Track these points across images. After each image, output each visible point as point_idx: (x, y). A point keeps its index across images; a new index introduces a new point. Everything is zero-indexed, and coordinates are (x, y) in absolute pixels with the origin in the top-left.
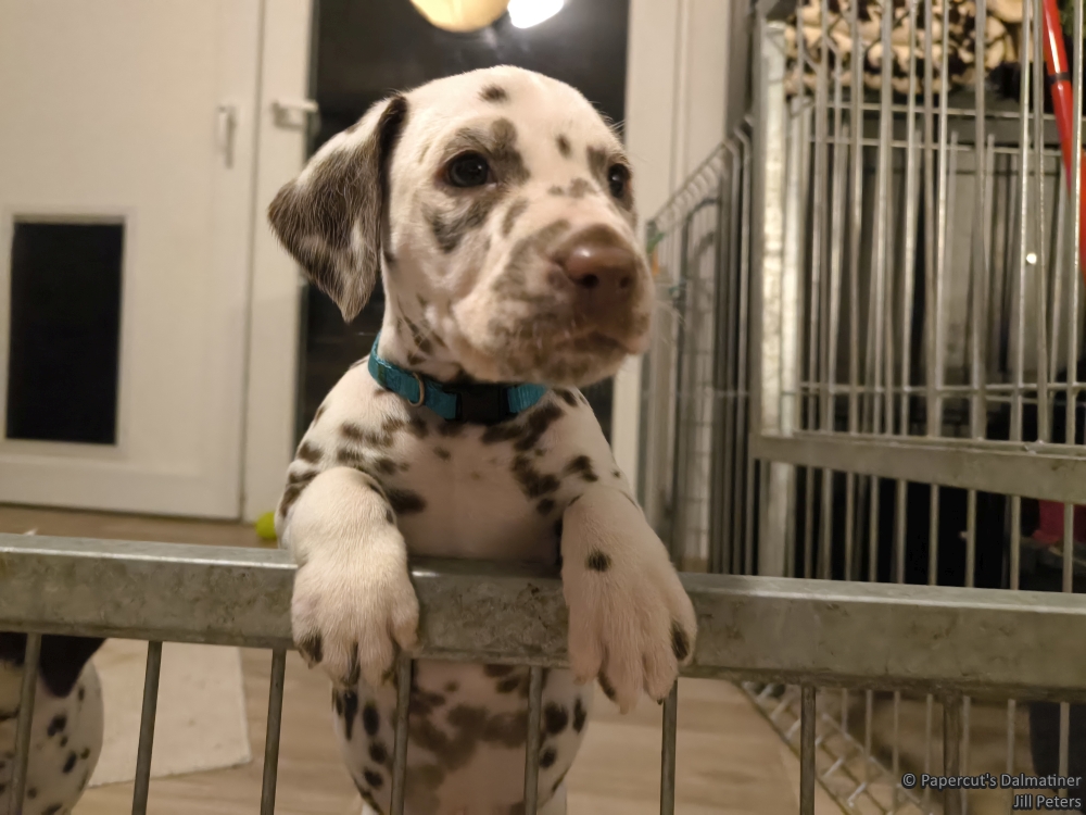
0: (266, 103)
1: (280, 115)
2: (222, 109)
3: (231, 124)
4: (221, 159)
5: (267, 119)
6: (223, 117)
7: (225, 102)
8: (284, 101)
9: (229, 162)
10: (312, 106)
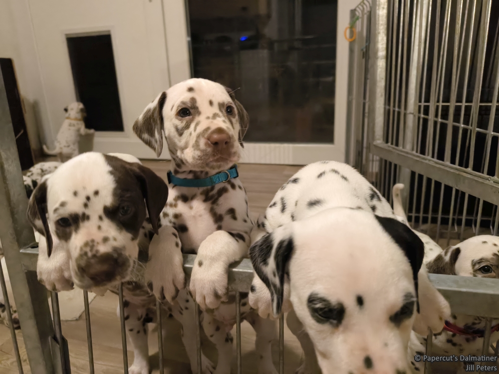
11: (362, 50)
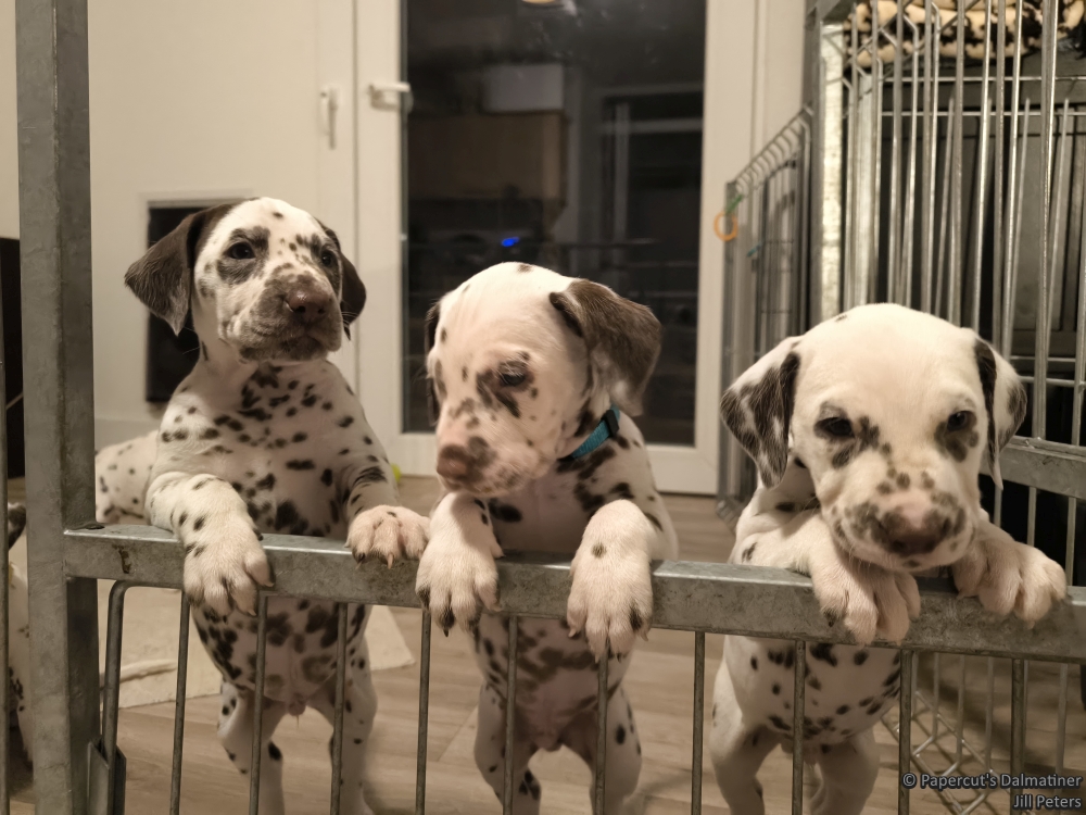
0: (363, 86)
1: (376, 97)
2: (324, 95)
3: (332, 108)
4: (325, 141)
5: (365, 101)
6: (325, 102)
7: (326, 89)
8: (379, 84)
9: (332, 144)
10: (405, 87)
11: (750, 254)
